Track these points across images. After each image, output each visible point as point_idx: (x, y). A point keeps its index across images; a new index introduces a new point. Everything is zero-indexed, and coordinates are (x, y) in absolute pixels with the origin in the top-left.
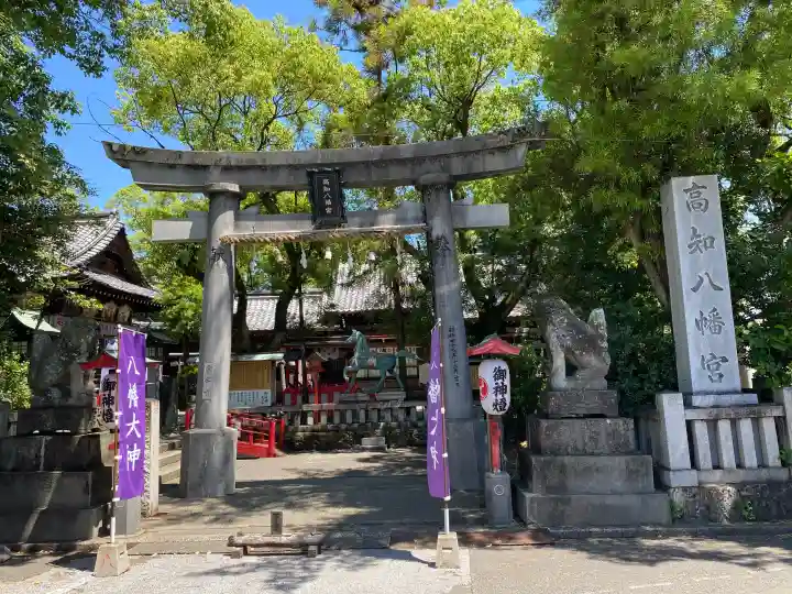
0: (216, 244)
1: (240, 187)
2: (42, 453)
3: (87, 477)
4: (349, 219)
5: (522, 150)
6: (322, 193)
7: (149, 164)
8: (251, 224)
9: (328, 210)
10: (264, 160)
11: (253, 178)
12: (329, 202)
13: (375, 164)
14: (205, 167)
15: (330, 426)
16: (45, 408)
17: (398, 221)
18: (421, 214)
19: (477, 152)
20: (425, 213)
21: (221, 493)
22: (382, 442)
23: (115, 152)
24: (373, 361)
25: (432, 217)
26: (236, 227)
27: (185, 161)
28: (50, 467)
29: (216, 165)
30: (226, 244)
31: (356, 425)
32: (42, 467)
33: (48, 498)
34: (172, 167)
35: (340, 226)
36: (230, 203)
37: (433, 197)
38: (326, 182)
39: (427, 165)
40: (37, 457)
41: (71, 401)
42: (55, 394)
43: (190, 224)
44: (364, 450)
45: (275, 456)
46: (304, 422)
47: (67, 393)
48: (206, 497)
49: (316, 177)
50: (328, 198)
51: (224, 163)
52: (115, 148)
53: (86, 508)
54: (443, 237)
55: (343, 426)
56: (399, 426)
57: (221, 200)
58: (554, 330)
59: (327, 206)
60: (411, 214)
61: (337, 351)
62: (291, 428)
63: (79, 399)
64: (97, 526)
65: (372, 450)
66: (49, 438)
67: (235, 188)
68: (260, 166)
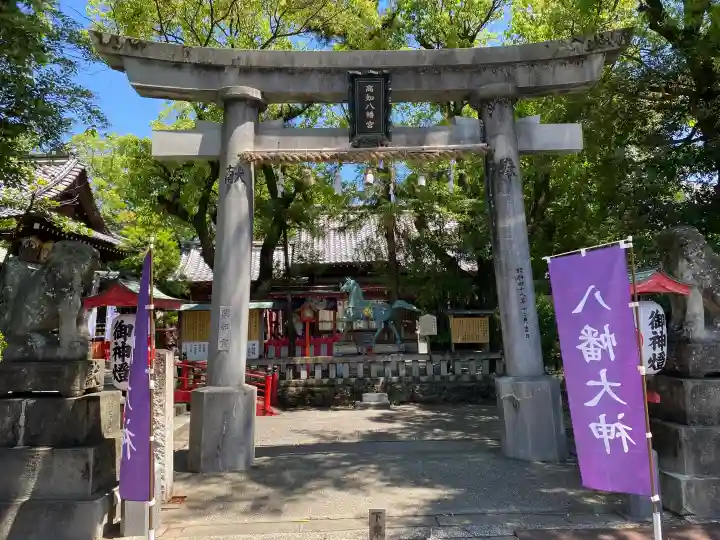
0: (233, 162)
1: (262, 93)
2: (22, 422)
3: (86, 456)
4: (393, 137)
5: (598, 61)
6: (364, 103)
7: (148, 61)
8: (274, 138)
9: (370, 125)
10: (293, 61)
11: (277, 83)
12: (371, 115)
13: (426, 69)
14: (219, 68)
15: (325, 381)
16: (23, 361)
17: (452, 140)
18: (478, 133)
19: (546, 62)
20: (484, 130)
21: (241, 466)
22: (386, 400)
23: (105, 45)
24: (368, 311)
25: (495, 136)
26: (257, 142)
27: (195, 59)
28: (33, 442)
29: (233, 66)
30: (245, 161)
31: (353, 380)
32: (20, 441)
33: (31, 484)
34: (178, 65)
35: (382, 145)
36: (250, 112)
37: (495, 113)
38: (370, 88)
39: (487, 74)
40: (14, 426)
41: (61, 353)
42: (39, 341)
43: (200, 136)
44: (366, 407)
45: (272, 414)
46: (297, 375)
47: (53, 342)
48: (225, 470)
49: (357, 82)
50: (370, 110)
51: (243, 63)
52: (106, 40)
53: (84, 499)
54: (509, 160)
55: (340, 381)
56: (400, 381)
57: (239, 109)
58: (689, 268)
59: (369, 120)
60: (467, 133)
61: (325, 301)
62: (283, 382)
63: (72, 348)
64: (101, 523)
65: (378, 407)
66: (31, 402)
67: (256, 94)
68: (286, 69)
